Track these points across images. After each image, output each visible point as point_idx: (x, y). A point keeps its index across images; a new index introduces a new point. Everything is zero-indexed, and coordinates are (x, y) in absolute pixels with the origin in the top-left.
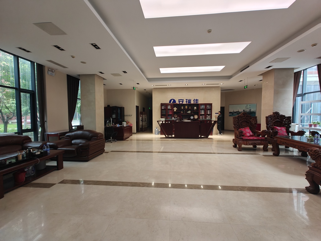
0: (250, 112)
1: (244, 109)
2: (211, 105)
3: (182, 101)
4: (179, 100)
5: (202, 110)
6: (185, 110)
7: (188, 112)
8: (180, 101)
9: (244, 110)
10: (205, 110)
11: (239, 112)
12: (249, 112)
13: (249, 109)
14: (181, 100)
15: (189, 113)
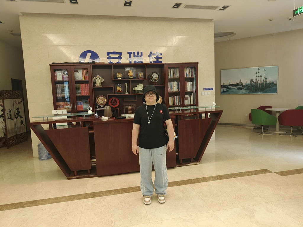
0: (266, 84)
1: (253, 77)
2: (194, 66)
3: (117, 56)
4: (108, 54)
5: (173, 80)
6: (128, 82)
7: (136, 89)
8: (111, 56)
9: (251, 80)
10: (182, 81)
11: (242, 84)
12: (262, 84)
13: (263, 78)
14: (114, 53)
15: (139, 91)
